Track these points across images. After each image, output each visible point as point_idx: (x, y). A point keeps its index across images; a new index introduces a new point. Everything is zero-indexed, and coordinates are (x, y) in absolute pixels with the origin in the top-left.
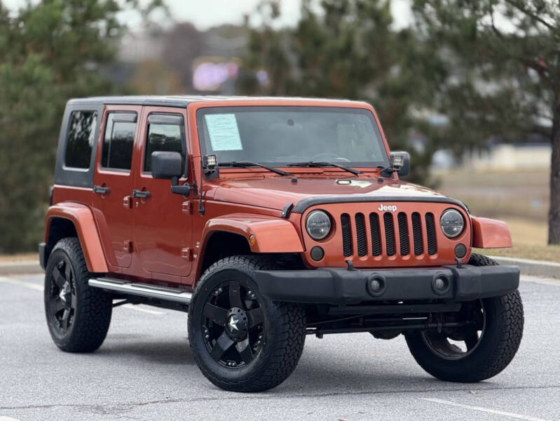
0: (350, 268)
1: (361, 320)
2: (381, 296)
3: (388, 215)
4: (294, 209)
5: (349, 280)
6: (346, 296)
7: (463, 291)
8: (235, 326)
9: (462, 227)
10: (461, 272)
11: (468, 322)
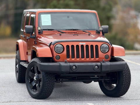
0: (66, 62)
1: (77, 78)
2: (76, 71)
3: (82, 46)
4: (52, 44)
5: (64, 66)
6: (63, 71)
7: (103, 70)
8: (35, 79)
9: (108, 50)
10: (103, 64)
11: (113, 79)
